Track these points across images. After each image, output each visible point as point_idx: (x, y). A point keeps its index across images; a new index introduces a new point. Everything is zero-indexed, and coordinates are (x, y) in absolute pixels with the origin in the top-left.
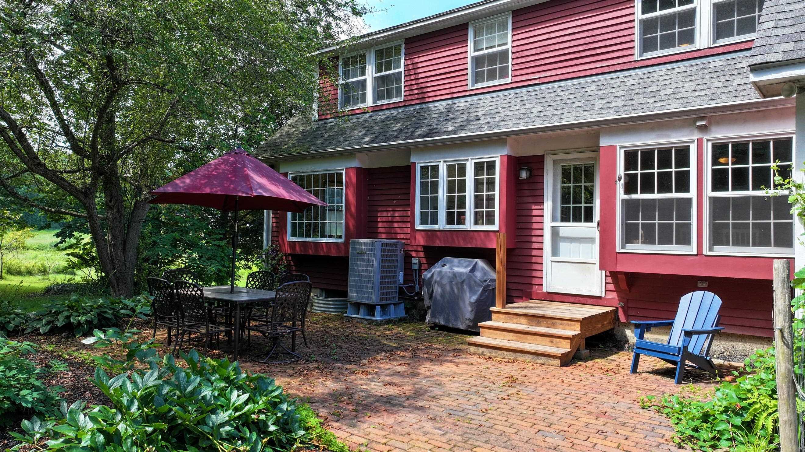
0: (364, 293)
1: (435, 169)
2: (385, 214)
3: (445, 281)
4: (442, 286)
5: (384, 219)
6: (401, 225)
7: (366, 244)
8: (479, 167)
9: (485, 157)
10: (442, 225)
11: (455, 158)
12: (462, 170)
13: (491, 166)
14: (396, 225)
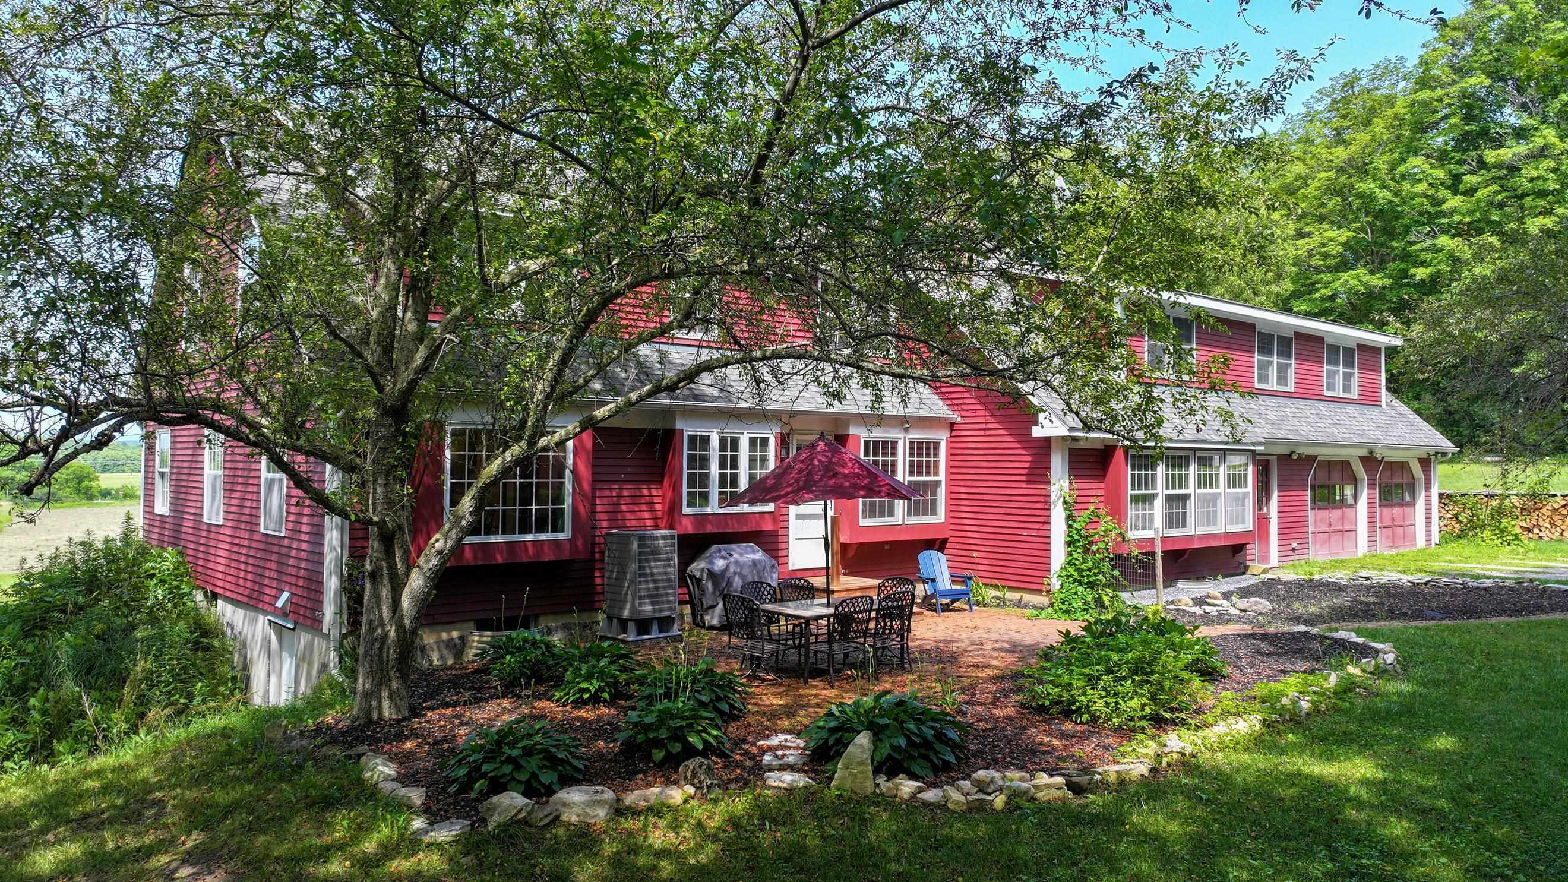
0: (663, 603)
1: (705, 440)
2: (607, 493)
3: (746, 572)
4: (742, 576)
5: (605, 501)
6: (632, 507)
7: (664, 538)
8: (753, 441)
9: (759, 433)
10: (713, 507)
11: (731, 430)
12: (735, 444)
13: (765, 441)
14: (624, 508)
